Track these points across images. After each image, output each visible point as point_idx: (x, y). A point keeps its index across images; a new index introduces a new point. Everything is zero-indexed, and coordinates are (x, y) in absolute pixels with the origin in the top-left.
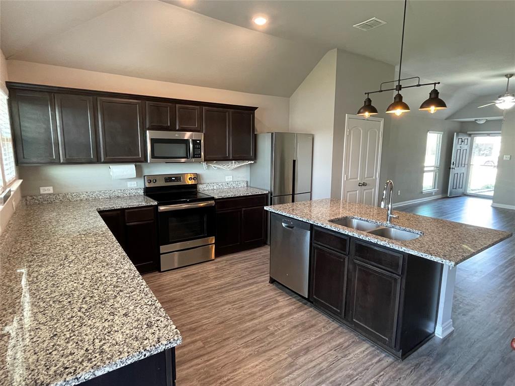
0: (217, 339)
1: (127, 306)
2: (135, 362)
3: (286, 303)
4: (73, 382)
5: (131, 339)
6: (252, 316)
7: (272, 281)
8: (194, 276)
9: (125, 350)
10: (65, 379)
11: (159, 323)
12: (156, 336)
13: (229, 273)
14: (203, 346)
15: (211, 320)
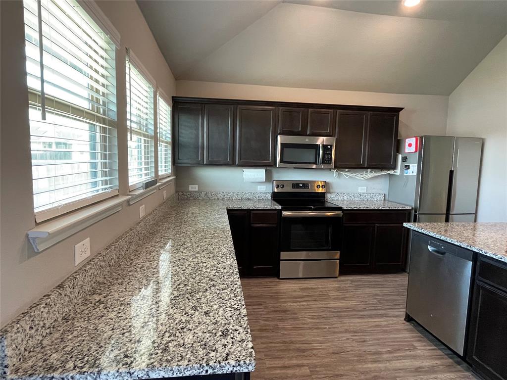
0: (328, 372)
1: (212, 304)
2: (194, 376)
3: (427, 353)
4: (125, 376)
5: (199, 344)
6: (376, 356)
7: (409, 319)
8: (312, 290)
9: (188, 356)
10: (119, 369)
11: (236, 334)
12: (227, 351)
13: (353, 296)
14: (310, 374)
15: (324, 346)
